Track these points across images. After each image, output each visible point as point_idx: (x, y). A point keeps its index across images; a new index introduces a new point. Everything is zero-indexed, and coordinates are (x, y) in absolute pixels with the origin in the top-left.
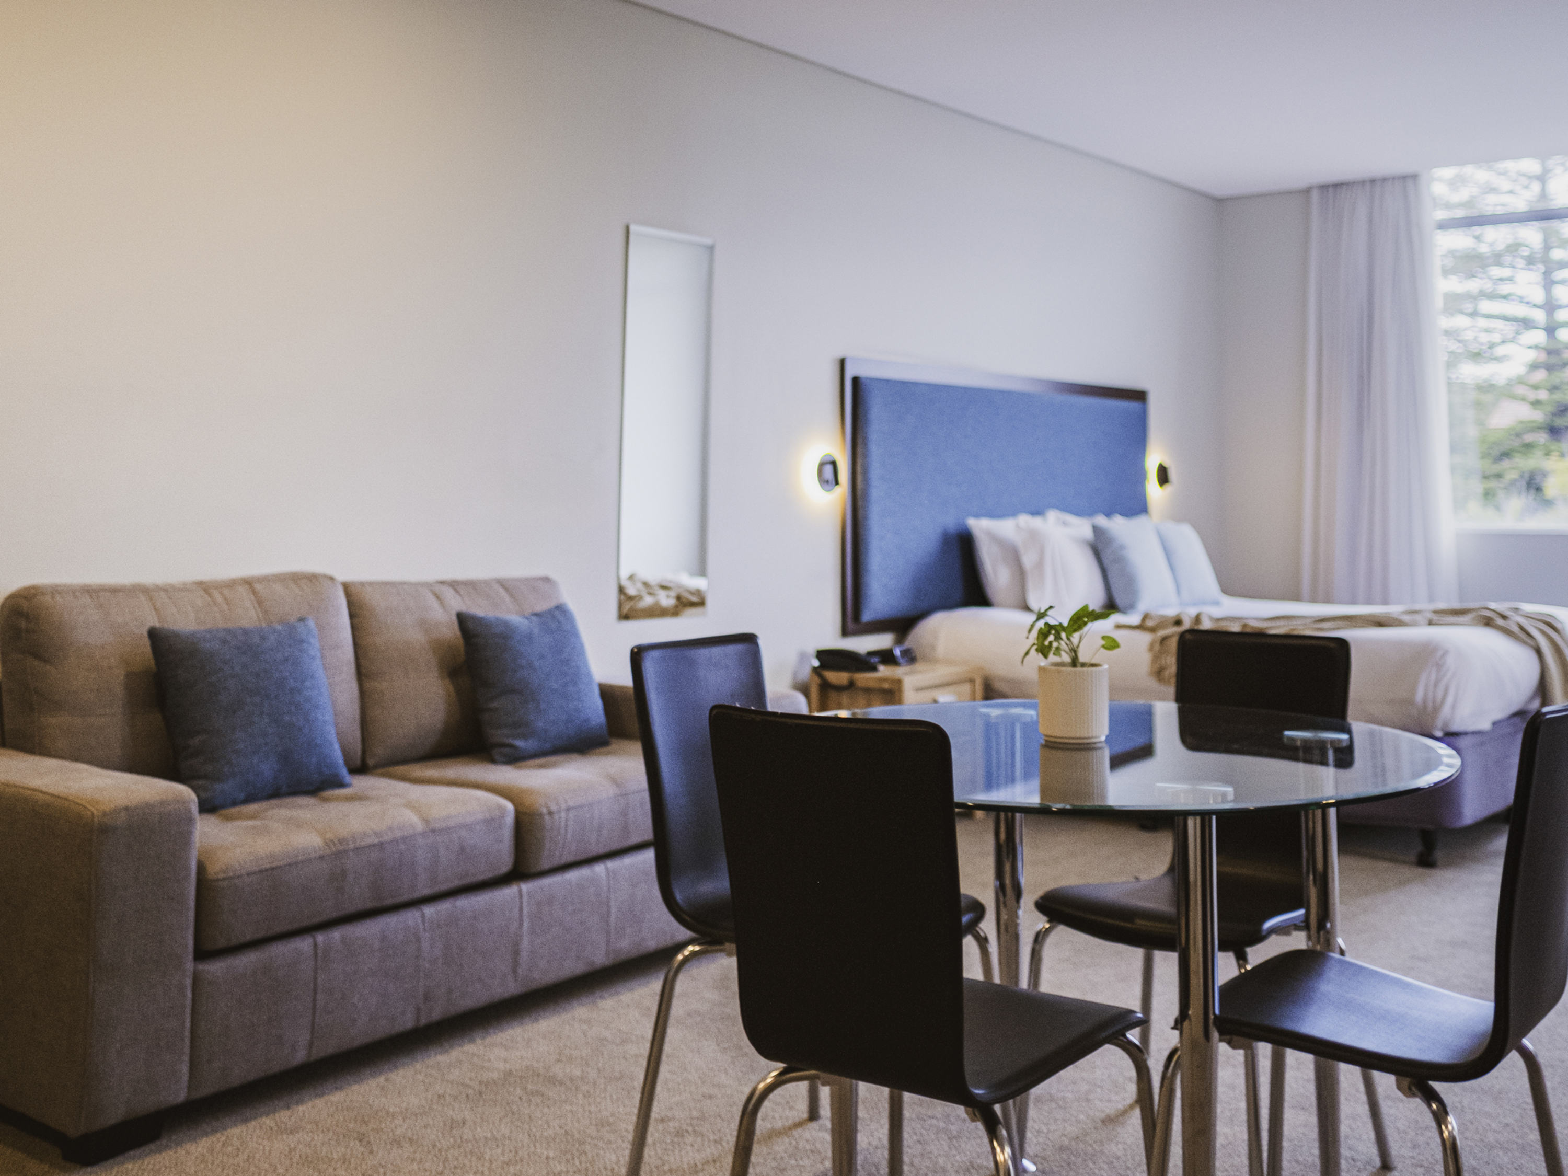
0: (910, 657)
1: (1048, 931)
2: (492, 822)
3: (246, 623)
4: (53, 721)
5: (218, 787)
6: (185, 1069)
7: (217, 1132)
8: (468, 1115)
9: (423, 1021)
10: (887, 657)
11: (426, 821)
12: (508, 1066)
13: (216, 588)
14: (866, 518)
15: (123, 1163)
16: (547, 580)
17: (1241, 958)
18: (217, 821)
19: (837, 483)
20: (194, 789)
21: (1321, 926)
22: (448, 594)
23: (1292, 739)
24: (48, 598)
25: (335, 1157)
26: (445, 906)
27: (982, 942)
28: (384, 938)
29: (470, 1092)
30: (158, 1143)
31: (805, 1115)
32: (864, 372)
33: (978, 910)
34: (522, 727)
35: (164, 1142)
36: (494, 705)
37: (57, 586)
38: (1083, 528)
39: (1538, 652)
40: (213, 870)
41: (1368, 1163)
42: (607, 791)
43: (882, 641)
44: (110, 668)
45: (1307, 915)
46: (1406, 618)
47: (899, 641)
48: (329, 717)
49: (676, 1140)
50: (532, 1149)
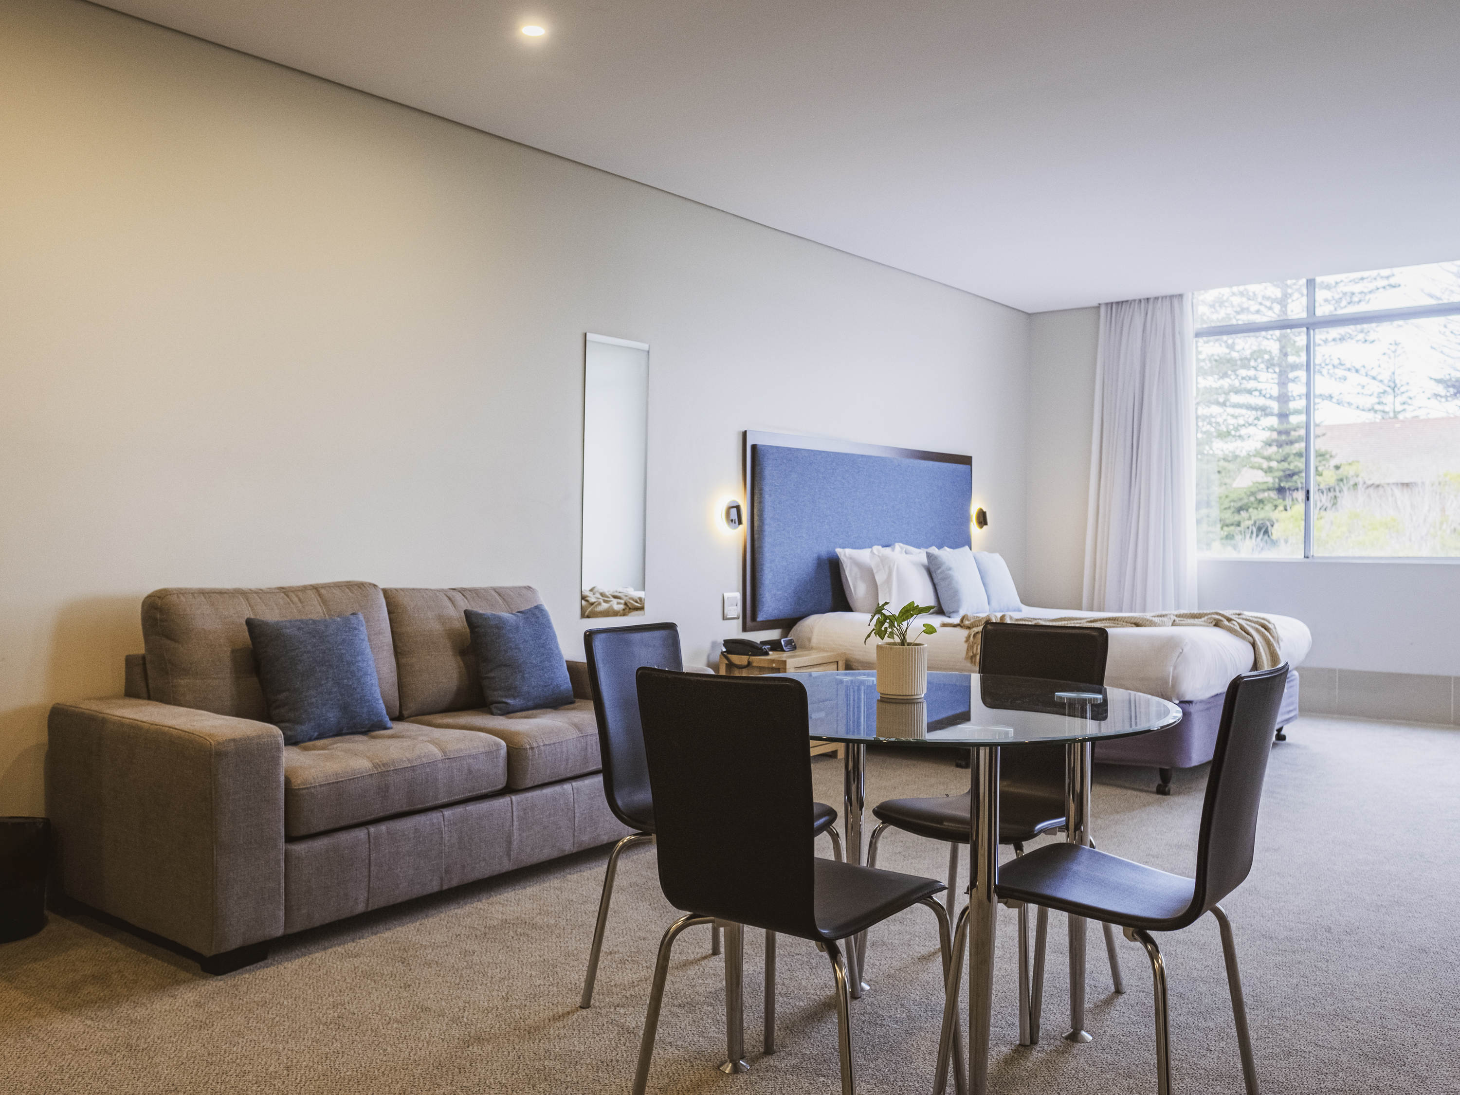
0: (793, 646)
1: (881, 830)
2: (490, 754)
3: (314, 617)
4: (182, 682)
5: (299, 728)
6: (282, 913)
7: (305, 956)
8: (476, 947)
9: (445, 887)
10: (775, 646)
11: (444, 752)
12: (504, 917)
13: (292, 591)
14: (761, 547)
15: (242, 974)
16: (529, 588)
17: (1019, 848)
18: (299, 751)
19: (740, 522)
20: (281, 728)
21: (1077, 827)
22: (458, 597)
23: (1061, 698)
24: (174, 598)
25: (386, 973)
26: (459, 810)
27: (835, 837)
28: (416, 830)
29: (478, 933)
30: (266, 961)
31: (710, 952)
32: (760, 441)
33: (832, 814)
34: (511, 690)
35: (269, 961)
36: (492, 675)
37: (181, 589)
38: (920, 556)
39: (1254, 645)
40: (297, 782)
41: (1106, 989)
42: (573, 734)
43: (773, 635)
44: (220, 646)
45: (1068, 821)
46: (1156, 620)
47: (785, 634)
48: (375, 681)
49: (619, 965)
50: (520, 970)
